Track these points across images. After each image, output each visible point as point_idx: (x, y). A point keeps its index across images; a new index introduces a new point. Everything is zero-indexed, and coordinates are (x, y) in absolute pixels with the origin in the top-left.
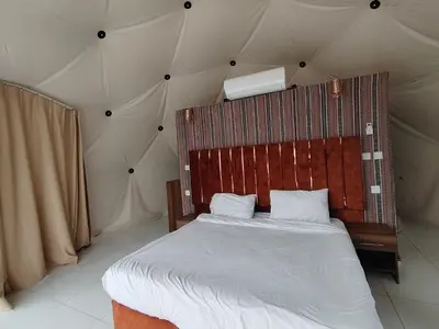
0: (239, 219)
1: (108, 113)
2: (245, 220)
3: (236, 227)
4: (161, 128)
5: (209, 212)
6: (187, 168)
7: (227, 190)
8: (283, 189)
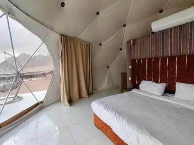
0: (154, 95)
1: (101, 45)
2: (157, 96)
3: (151, 98)
4: (121, 49)
5: (139, 89)
6: (130, 67)
7: (150, 79)
8: (187, 83)
